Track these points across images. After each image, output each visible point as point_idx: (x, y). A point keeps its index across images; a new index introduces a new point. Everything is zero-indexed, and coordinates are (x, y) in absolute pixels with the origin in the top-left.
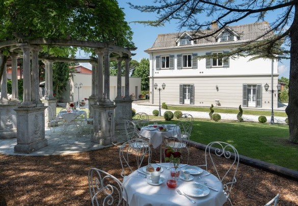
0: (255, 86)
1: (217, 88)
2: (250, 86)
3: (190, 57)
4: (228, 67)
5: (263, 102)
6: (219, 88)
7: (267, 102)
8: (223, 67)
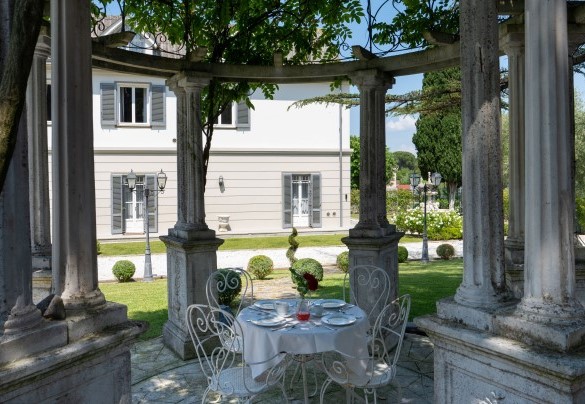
0: (306, 177)
1: (221, 184)
2: (295, 177)
3: (140, 93)
4: (248, 129)
5: (323, 214)
6: (226, 184)
7: (331, 213)
8: (236, 129)
